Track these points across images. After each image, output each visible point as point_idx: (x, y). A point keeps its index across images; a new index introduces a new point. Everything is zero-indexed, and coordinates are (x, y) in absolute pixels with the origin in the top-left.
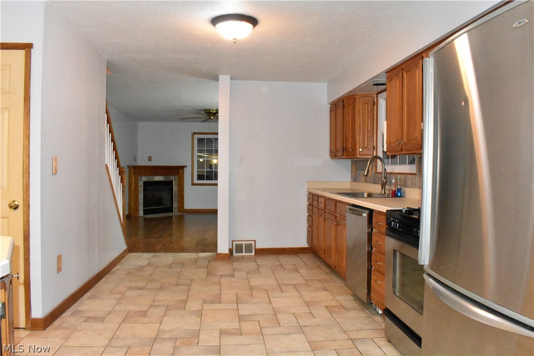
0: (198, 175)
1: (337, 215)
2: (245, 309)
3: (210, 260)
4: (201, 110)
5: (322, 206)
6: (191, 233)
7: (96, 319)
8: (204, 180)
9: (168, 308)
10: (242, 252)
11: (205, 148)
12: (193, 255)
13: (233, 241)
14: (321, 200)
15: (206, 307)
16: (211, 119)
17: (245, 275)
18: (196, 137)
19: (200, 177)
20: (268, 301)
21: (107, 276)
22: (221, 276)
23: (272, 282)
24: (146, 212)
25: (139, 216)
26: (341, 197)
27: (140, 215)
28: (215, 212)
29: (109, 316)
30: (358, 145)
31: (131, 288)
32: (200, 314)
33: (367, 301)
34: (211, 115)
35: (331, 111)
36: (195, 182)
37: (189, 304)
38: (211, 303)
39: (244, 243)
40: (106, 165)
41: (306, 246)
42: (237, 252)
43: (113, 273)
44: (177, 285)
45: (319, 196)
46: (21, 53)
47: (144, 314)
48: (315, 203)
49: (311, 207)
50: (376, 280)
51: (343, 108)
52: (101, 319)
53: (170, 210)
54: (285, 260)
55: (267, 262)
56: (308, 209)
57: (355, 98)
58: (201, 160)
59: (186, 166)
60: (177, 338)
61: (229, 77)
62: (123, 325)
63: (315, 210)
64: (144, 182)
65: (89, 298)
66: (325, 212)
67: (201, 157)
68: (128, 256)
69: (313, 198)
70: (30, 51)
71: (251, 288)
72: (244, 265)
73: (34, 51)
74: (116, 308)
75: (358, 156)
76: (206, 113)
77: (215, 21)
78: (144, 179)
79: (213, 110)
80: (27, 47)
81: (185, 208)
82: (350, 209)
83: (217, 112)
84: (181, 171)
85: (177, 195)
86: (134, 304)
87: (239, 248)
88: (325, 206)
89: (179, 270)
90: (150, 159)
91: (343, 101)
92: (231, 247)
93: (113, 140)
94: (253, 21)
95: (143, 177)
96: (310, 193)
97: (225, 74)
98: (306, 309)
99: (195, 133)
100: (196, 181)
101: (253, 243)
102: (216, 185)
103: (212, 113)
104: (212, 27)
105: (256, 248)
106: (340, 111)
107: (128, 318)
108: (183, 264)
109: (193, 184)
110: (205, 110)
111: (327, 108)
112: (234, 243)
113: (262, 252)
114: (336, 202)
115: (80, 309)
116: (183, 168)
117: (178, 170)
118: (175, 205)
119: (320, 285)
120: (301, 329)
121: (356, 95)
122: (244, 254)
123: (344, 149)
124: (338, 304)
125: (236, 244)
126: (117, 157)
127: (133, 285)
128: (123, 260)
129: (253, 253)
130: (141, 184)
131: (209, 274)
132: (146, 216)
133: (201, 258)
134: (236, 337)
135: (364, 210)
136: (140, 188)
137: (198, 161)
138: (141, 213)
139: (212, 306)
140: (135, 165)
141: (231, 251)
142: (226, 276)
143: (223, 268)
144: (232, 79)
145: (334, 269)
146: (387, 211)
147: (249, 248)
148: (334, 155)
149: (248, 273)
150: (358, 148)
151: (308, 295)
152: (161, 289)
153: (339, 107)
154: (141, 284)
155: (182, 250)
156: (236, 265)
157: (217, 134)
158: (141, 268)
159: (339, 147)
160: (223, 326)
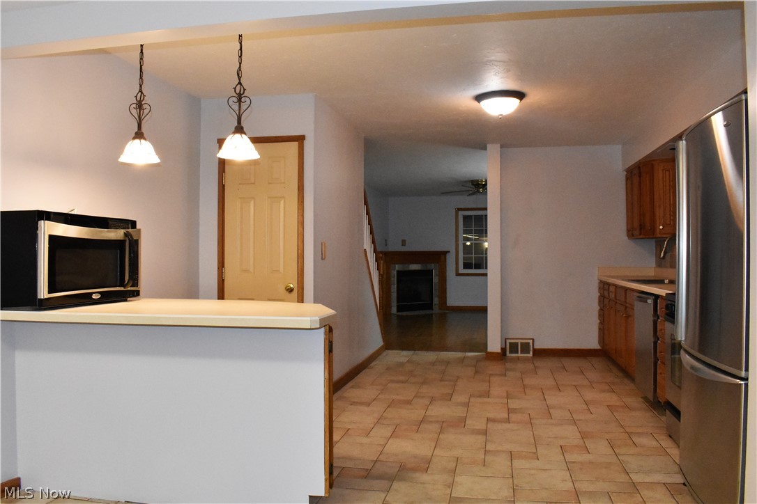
0: (464, 263)
1: (628, 305)
2: (514, 404)
3: (478, 360)
4: (466, 182)
5: (612, 296)
6: (456, 333)
7: (362, 404)
8: (472, 268)
9: (432, 400)
10: (518, 353)
11: (473, 228)
12: (460, 355)
13: (506, 339)
14: (612, 289)
15: (472, 400)
16: (479, 192)
17: (518, 374)
18: (461, 213)
19: (467, 266)
20: (543, 399)
21: (367, 370)
22: (491, 375)
23: (550, 382)
24: (399, 309)
25: (391, 314)
26: (634, 284)
27: (393, 312)
28: (484, 310)
29: (374, 402)
30: (658, 222)
31: (392, 381)
32: (467, 405)
33: (654, 399)
34: (479, 186)
35: (627, 179)
36: (460, 272)
37: (454, 397)
38: (480, 397)
39: (519, 341)
40: (365, 250)
41: (598, 347)
42: (511, 352)
43: (372, 368)
44: (441, 380)
45: (609, 284)
46: (295, 145)
47: (409, 402)
48: (606, 293)
49: (602, 299)
50: (661, 374)
51: (640, 176)
52: (368, 405)
53: (430, 307)
54: (569, 362)
55: (546, 364)
56: (599, 301)
57: (653, 165)
58: (468, 243)
59: (449, 252)
60: (443, 422)
61: (499, 145)
62: (389, 409)
63: (606, 301)
64: (397, 271)
65: (352, 387)
66: (616, 303)
67: (468, 239)
68: (385, 353)
69: (604, 286)
70: (303, 142)
71: (524, 387)
72: (520, 366)
73: (306, 142)
74: (380, 396)
75: (659, 235)
76: (473, 185)
77: (479, 98)
78: (398, 267)
79: (482, 181)
80: (300, 139)
81: (448, 305)
82: (638, 297)
83: (486, 184)
84: (443, 258)
85: (437, 288)
86: (398, 395)
87: (514, 348)
88: (615, 296)
89: (443, 367)
90: (404, 243)
91: (639, 167)
92: (504, 347)
93: (370, 223)
94: (520, 95)
95: (397, 266)
96: (601, 282)
97: (493, 142)
98: (585, 407)
99: (459, 209)
100: (461, 270)
101: (531, 341)
102: (486, 275)
103: (480, 184)
104: (477, 103)
105: (535, 347)
106: (636, 180)
107: (392, 404)
108: (448, 363)
109: (458, 274)
110: (472, 182)
111: (622, 176)
112: (508, 341)
113: (541, 353)
114: (626, 289)
115: (344, 395)
116: (445, 253)
117: (439, 257)
118: (436, 300)
119: (607, 387)
120: (574, 422)
121: (654, 160)
122: (519, 355)
123: (642, 227)
124: (623, 404)
125: (510, 343)
126: (373, 242)
127: (393, 378)
128: (380, 357)
129: (531, 354)
130: (394, 273)
131: (476, 372)
132: (399, 313)
133: (468, 357)
134: (503, 424)
135: (649, 296)
136: (392, 279)
137: (464, 244)
138: (394, 310)
139: (480, 400)
140: (386, 250)
141: (504, 350)
142: (496, 375)
143: (495, 368)
144: (502, 147)
145: (626, 373)
146: (667, 294)
147: (525, 348)
148: (631, 234)
149: (522, 373)
150: (658, 225)
151: (589, 395)
152: (423, 383)
153: (635, 174)
154: (402, 378)
155: (445, 349)
156: (508, 365)
157: (486, 209)
158: (402, 365)
159: (636, 225)
160: (491, 415)
